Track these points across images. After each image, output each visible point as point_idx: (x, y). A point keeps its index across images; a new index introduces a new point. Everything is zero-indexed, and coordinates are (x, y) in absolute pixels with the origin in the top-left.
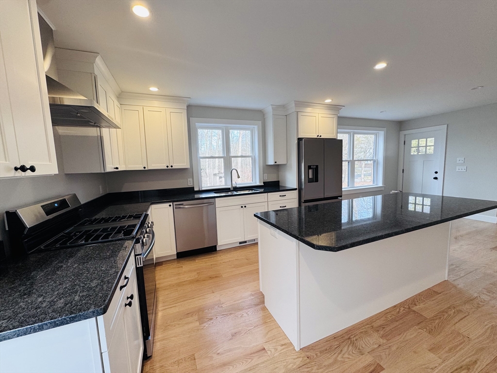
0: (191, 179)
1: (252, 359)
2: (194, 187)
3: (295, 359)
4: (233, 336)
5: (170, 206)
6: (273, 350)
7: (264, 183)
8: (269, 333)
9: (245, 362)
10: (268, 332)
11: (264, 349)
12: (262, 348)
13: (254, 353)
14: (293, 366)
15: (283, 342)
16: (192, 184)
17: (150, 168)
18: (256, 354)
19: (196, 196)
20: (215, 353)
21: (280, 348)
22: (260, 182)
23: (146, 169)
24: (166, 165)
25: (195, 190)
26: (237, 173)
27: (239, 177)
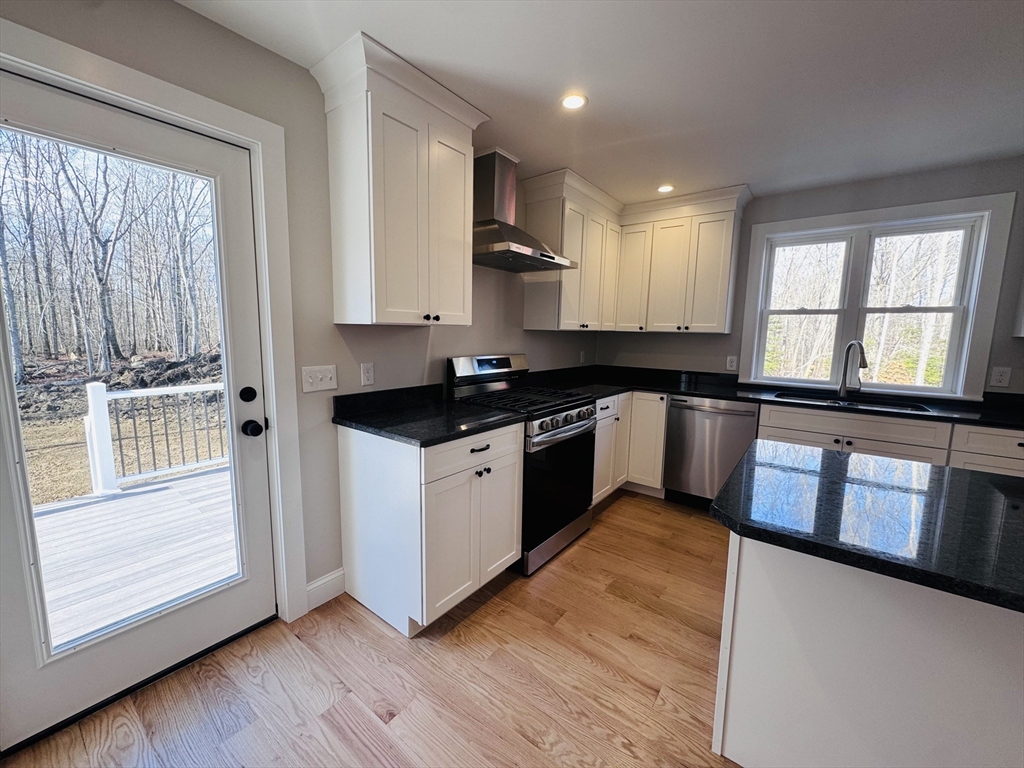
0: (735, 358)
1: (624, 682)
2: (737, 376)
3: (692, 752)
4: (631, 636)
5: (662, 399)
6: (668, 706)
7: (986, 394)
8: (694, 687)
9: (612, 674)
10: (695, 684)
11: (658, 692)
12: (656, 688)
13: (636, 680)
14: (676, 752)
15: (701, 717)
16: (734, 368)
17: (650, 329)
18: (638, 684)
19: (740, 394)
20: (587, 631)
21: (684, 715)
22: (968, 391)
23: (644, 331)
24: (676, 325)
25: (740, 381)
26: (862, 353)
27: (864, 365)
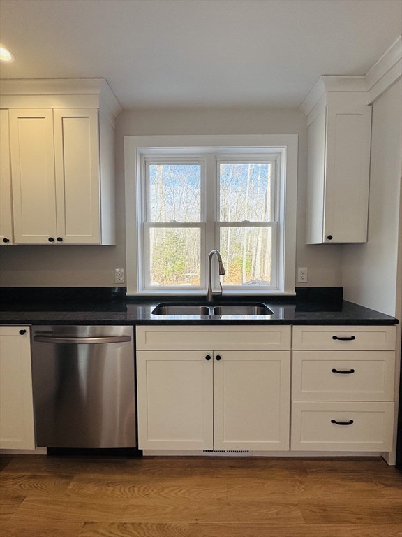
0: (122, 270)
2: (126, 288)
5: (24, 332)
7: (297, 290)
16: (123, 281)
17: (19, 241)
22: (286, 288)
24: (48, 236)
25: (127, 294)
26: (220, 261)
27: (222, 272)
